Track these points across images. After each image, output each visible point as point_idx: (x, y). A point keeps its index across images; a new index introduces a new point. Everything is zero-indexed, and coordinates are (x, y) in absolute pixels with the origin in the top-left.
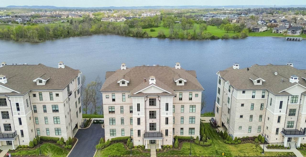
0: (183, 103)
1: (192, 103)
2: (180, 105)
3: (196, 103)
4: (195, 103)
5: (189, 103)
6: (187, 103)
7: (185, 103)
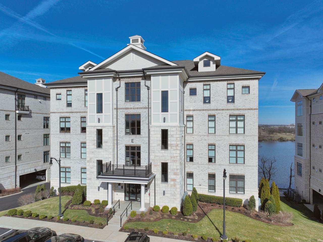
0: (214, 110)
1: (233, 110)
2: (206, 114)
3: (245, 109)
4: (243, 109)
5: (228, 110)
6: (223, 110)
7: (217, 110)
